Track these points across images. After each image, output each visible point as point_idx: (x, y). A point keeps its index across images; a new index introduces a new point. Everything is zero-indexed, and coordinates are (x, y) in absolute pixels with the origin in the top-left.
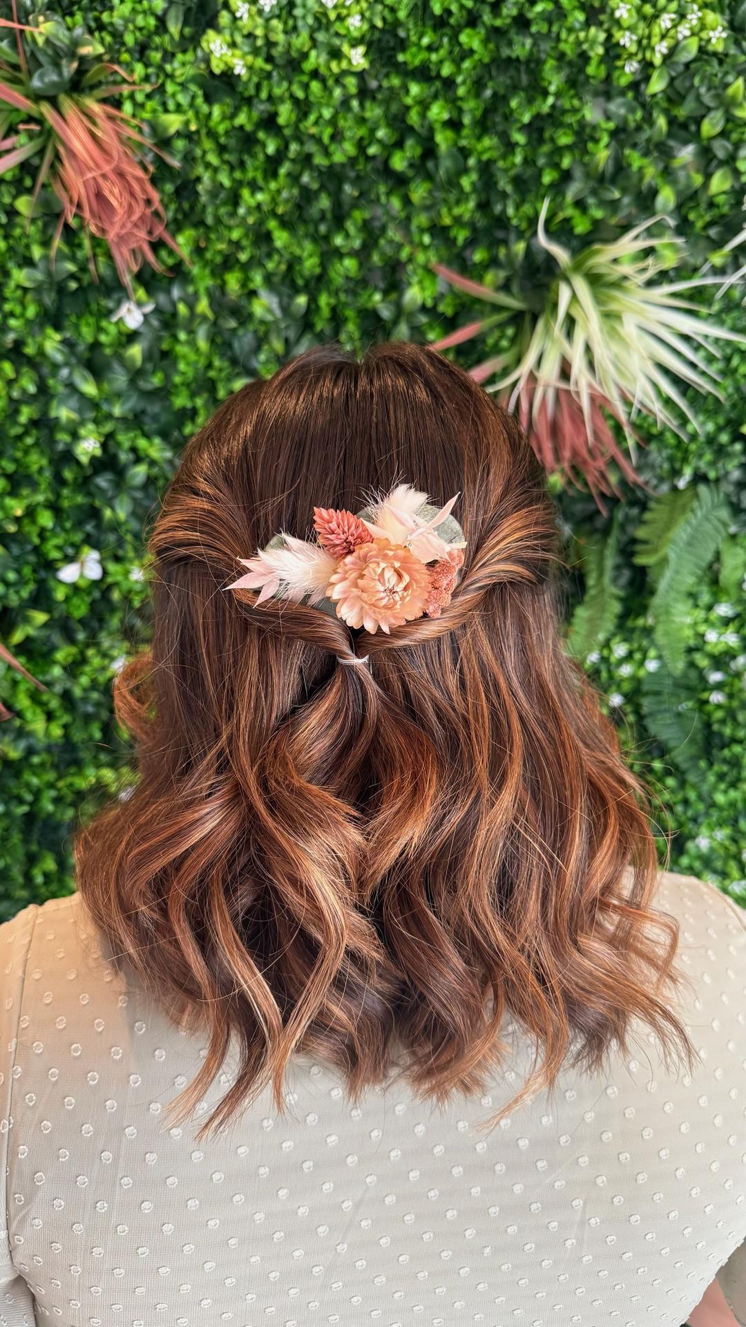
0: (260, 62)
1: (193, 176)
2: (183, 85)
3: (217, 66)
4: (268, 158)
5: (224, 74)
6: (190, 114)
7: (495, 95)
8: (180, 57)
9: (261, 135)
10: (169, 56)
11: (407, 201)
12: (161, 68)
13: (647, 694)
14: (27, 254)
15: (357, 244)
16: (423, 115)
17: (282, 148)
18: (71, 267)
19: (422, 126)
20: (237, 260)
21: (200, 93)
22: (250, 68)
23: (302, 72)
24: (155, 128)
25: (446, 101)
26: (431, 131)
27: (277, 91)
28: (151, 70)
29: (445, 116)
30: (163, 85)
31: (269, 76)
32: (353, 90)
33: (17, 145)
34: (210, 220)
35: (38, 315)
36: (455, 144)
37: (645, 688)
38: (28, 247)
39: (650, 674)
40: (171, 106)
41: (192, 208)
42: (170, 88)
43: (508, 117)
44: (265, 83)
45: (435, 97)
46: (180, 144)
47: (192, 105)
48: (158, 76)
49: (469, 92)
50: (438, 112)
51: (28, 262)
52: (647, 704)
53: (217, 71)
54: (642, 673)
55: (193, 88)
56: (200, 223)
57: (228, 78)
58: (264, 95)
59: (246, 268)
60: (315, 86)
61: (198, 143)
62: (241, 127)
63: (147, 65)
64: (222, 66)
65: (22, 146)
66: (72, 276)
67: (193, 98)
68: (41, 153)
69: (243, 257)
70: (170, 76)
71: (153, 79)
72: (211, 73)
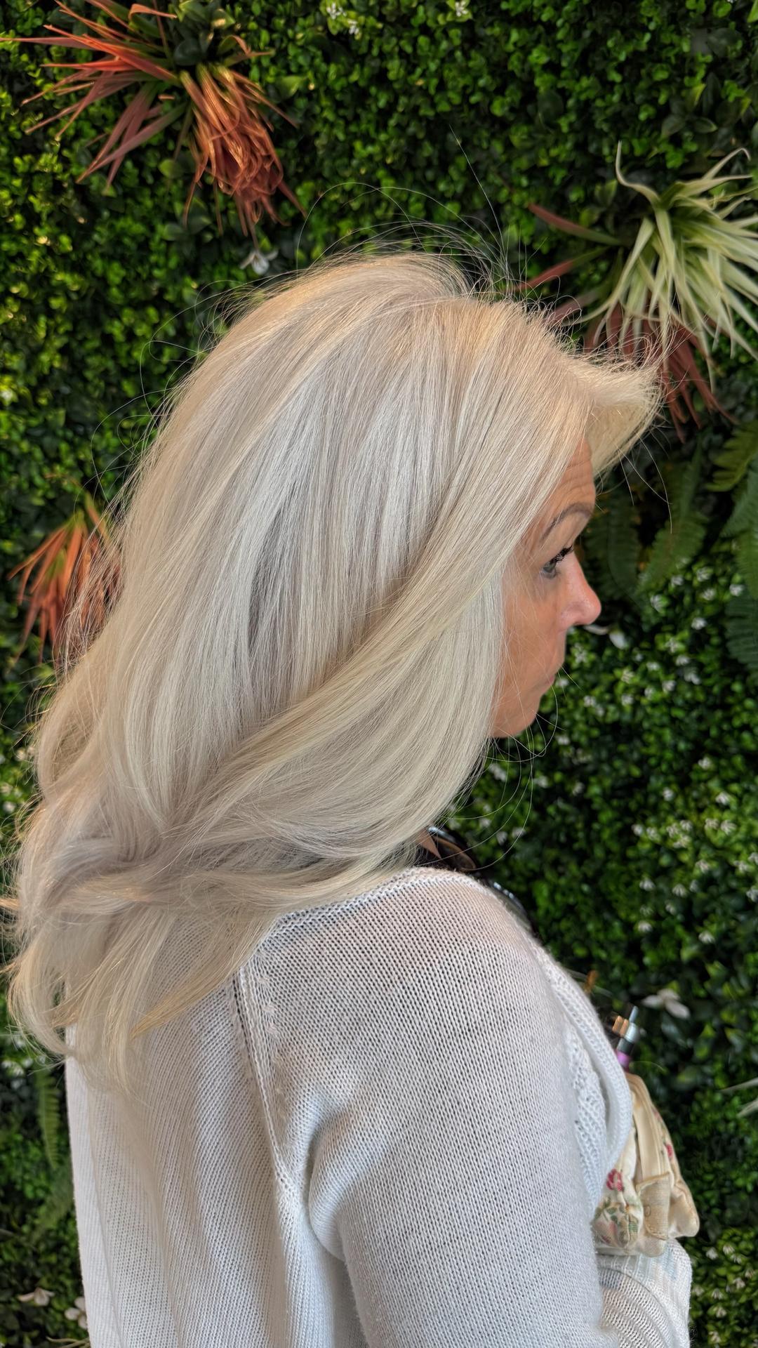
0: (372, 21)
1: (313, 132)
2: (304, 48)
3: (334, 27)
4: (380, 111)
5: (340, 34)
6: (310, 75)
7: (594, 34)
8: (301, 21)
9: (373, 90)
10: (291, 21)
11: (508, 145)
12: (285, 33)
13: (732, 618)
14: (170, 211)
15: (459, 188)
16: (524, 61)
17: (392, 100)
18: (206, 220)
19: (523, 70)
20: (351, 209)
21: (319, 53)
22: (363, 27)
23: (411, 27)
24: (279, 89)
25: (548, 45)
26: (532, 74)
27: (387, 48)
28: (275, 36)
29: (544, 59)
30: (286, 49)
31: (380, 33)
32: (457, 42)
33: (162, 113)
34: (326, 173)
35: (178, 265)
36: (553, 86)
37: (729, 612)
38: (171, 204)
39: (734, 597)
40: (293, 69)
41: (313, 161)
42: (292, 51)
43: (607, 56)
44: (377, 40)
45: (537, 42)
46: (302, 103)
47: (311, 66)
48: (282, 41)
49: (568, 34)
50: (538, 57)
51: (171, 218)
52: (731, 628)
53: (334, 32)
54: (726, 597)
55: (313, 49)
56: (318, 176)
57: (344, 37)
58: (375, 52)
59: (357, 215)
60: (423, 40)
61: (318, 101)
62: (356, 83)
63: (271, 31)
64: (338, 27)
65: (166, 113)
66: (207, 229)
67: (313, 58)
68: (181, 118)
69: (355, 205)
70: (293, 40)
71: (277, 44)
72: (329, 34)
